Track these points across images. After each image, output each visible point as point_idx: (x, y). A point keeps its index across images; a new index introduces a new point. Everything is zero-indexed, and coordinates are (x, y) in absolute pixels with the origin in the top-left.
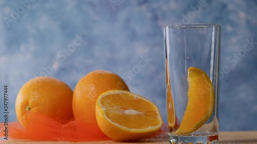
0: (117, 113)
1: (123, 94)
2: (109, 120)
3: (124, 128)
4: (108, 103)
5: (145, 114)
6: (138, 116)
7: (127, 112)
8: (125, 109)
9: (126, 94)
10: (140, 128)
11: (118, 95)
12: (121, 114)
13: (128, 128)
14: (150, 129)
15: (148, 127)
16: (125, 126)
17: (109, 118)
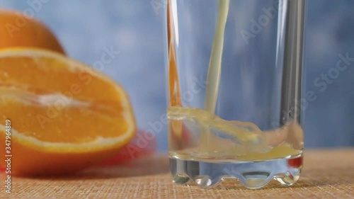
1: (42, 59)
3: (29, 140)
5: (93, 108)
6: (74, 111)
7: (45, 100)
8: (40, 92)
9: (50, 61)
10: (72, 141)
11: (28, 60)
12: (27, 103)
13: (39, 139)
14: (99, 143)
15: (94, 138)
16: (32, 135)
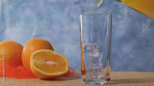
0: (42, 63)
1: (48, 52)
2: (35, 68)
4: (37, 57)
5: (59, 64)
6: (54, 65)
7: (48, 63)
8: (47, 61)
15: (58, 72)
17: (35, 66)
